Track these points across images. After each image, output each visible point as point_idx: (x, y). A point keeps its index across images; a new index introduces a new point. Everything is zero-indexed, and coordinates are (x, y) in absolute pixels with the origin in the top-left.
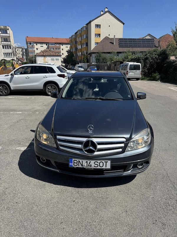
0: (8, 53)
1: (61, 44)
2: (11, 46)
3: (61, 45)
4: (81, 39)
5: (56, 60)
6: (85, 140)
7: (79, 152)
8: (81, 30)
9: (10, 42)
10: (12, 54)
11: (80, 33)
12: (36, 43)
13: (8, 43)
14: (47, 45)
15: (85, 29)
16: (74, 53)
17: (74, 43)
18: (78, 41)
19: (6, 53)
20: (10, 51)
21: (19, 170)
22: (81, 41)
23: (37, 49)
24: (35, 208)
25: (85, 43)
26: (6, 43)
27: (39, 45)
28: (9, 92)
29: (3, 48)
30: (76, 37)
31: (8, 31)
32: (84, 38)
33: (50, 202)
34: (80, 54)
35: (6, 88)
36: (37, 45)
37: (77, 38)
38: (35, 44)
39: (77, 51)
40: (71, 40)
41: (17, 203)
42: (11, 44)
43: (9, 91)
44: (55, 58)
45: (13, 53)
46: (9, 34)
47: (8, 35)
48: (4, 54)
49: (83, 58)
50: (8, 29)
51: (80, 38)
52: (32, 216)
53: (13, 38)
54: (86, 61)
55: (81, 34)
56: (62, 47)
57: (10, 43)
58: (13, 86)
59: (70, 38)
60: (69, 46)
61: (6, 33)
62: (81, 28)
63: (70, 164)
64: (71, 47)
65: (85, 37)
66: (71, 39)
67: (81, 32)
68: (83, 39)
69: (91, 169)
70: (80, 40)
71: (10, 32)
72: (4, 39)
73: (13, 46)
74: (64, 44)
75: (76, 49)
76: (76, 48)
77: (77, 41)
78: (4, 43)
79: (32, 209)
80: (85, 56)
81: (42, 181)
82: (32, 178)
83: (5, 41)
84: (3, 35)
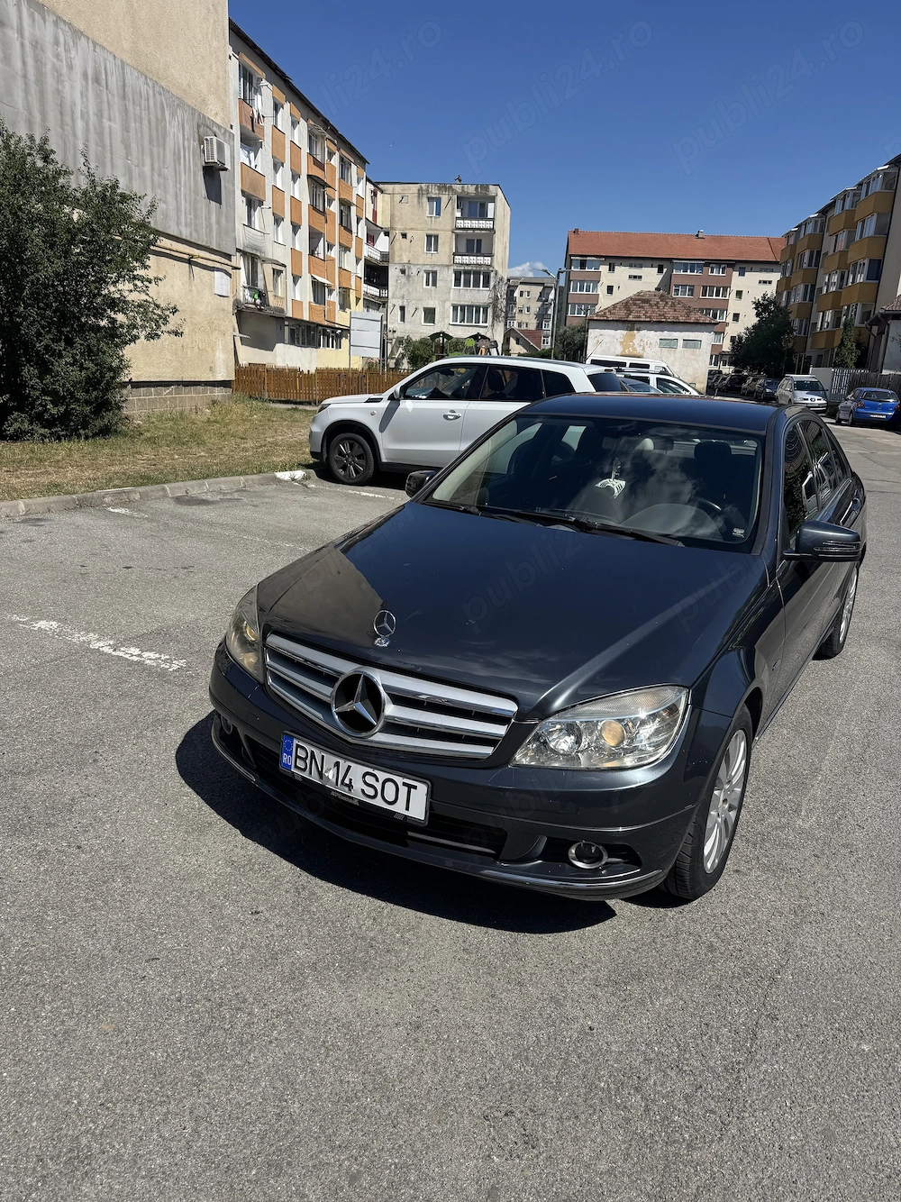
0: (470, 307)
1: (737, 267)
2: (492, 274)
3: (736, 274)
4: (850, 241)
5: (685, 346)
6: (347, 668)
7: (321, 716)
8: (856, 194)
9: (491, 255)
10: (490, 311)
11: (847, 207)
12: (612, 261)
13: (480, 260)
14: (660, 271)
15: (877, 186)
16: (792, 317)
17: (806, 260)
18: (831, 253)
19: (463, 308)
20: (481, 296)
21: (174, 752)
22: (844, 253)
23: (610, 289)
24: (118, 884)
25: (867, 262)
26: (473, 260)
27: (623, 272)
28: (371, 471)
29: (457, 283)
30: (822, 231)
31: (491, 206)
32: (866, 235)
33: (178, 882)
34: (829, 317)
35: (361, 451)
36: (612, 269)
37: (826, 235)
38: (604, 269)
39: (815, 306)
40: (794, 246)
41: (79, 847)
42: (495, 264)
43: (372, 467)
44: (680, 336)
45: (495, 307)
46: (493, 219)
47: (489, 224)
48: (455, 308)
49: (837, 342)
50: (493, 199)
51: (843, 237)
52: (87, 900)
53: (507, 238)
54: (851, 358)
55: (851, 214)
56: (737, 281)
57: (487, 260)
58: (389, 447)
59: (788, 235)
60: (775, 277)
61: (483, 216)
62: (860, 185)
63: (285, 758)
64: (784, 285)
65: (870, 228)
66: (791, 242)
67: (854, 204)
68: (857, 238)
69: (351, 801)
70: (841, 246)
71: (500, 210)
72: (470, 242)
73: (500, 273)
74: (753, 266)
75: (812, 291)
76: (813, 286)
77: (826, 253)
78: (466, 259)
79: (104, 882)
80: (853, 334)
81: (213, 811)
82: (190, 790)
83: (469, 252)
84: (468, 224)
